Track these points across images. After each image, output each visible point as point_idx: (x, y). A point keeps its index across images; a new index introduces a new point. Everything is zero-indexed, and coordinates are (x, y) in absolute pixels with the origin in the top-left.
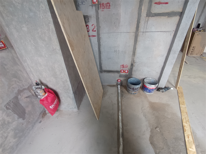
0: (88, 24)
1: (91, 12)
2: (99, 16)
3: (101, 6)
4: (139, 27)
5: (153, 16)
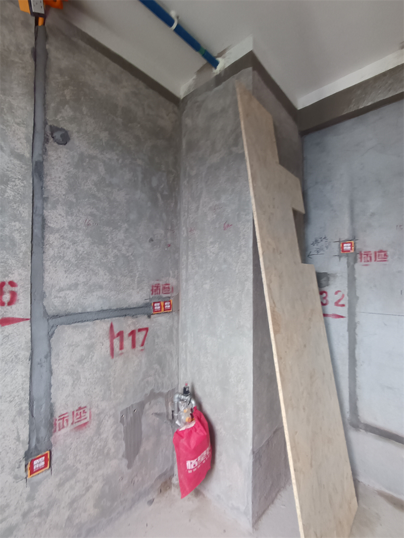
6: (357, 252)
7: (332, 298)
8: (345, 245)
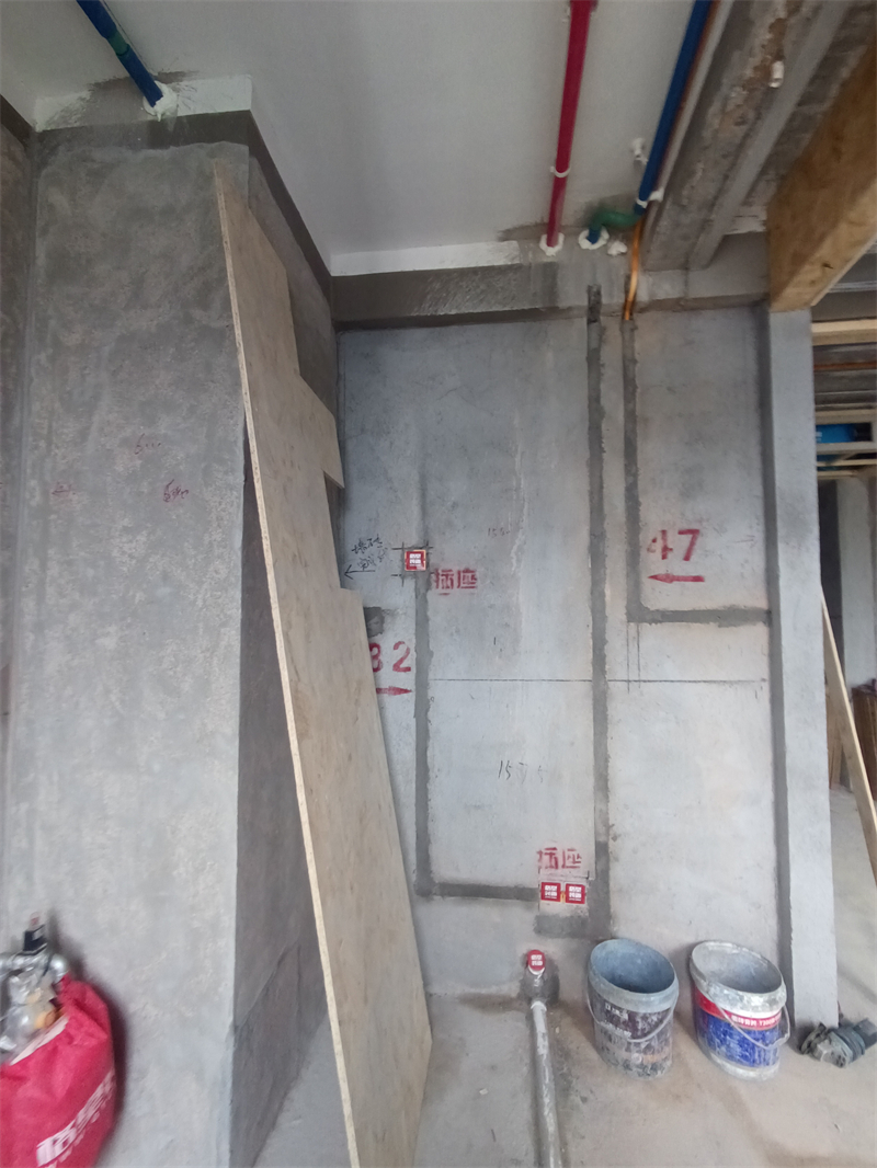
0: (378, 639)
1: (399, 597)
2: (429, 613)
3: (441, 578)
4: (607, 659)
5: (656, 621)
6: (432, 570)
7: (389, 656)
8: (412, 556)
